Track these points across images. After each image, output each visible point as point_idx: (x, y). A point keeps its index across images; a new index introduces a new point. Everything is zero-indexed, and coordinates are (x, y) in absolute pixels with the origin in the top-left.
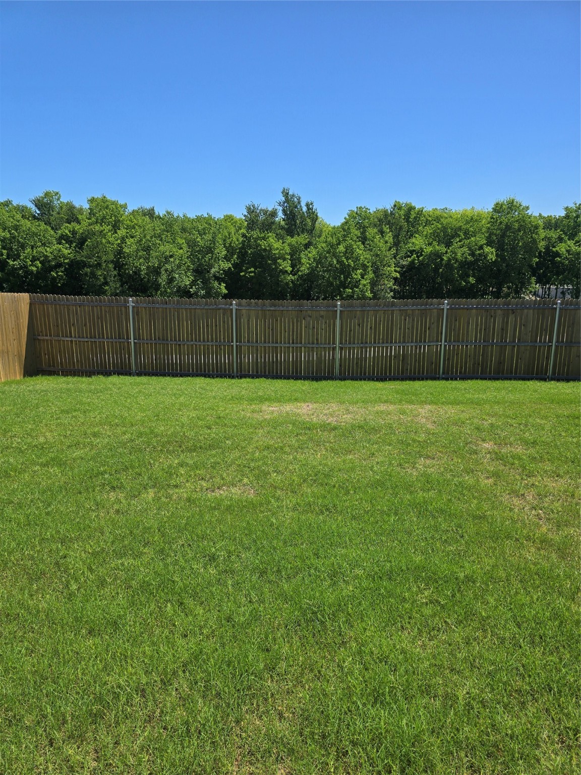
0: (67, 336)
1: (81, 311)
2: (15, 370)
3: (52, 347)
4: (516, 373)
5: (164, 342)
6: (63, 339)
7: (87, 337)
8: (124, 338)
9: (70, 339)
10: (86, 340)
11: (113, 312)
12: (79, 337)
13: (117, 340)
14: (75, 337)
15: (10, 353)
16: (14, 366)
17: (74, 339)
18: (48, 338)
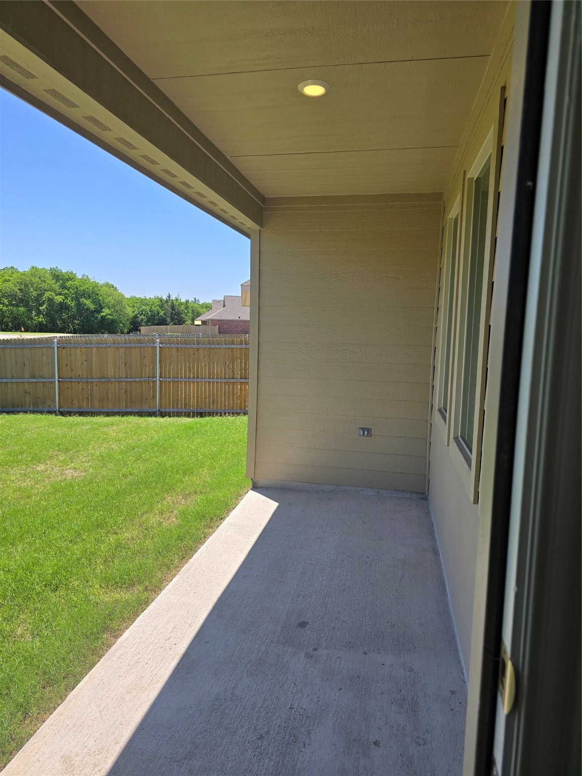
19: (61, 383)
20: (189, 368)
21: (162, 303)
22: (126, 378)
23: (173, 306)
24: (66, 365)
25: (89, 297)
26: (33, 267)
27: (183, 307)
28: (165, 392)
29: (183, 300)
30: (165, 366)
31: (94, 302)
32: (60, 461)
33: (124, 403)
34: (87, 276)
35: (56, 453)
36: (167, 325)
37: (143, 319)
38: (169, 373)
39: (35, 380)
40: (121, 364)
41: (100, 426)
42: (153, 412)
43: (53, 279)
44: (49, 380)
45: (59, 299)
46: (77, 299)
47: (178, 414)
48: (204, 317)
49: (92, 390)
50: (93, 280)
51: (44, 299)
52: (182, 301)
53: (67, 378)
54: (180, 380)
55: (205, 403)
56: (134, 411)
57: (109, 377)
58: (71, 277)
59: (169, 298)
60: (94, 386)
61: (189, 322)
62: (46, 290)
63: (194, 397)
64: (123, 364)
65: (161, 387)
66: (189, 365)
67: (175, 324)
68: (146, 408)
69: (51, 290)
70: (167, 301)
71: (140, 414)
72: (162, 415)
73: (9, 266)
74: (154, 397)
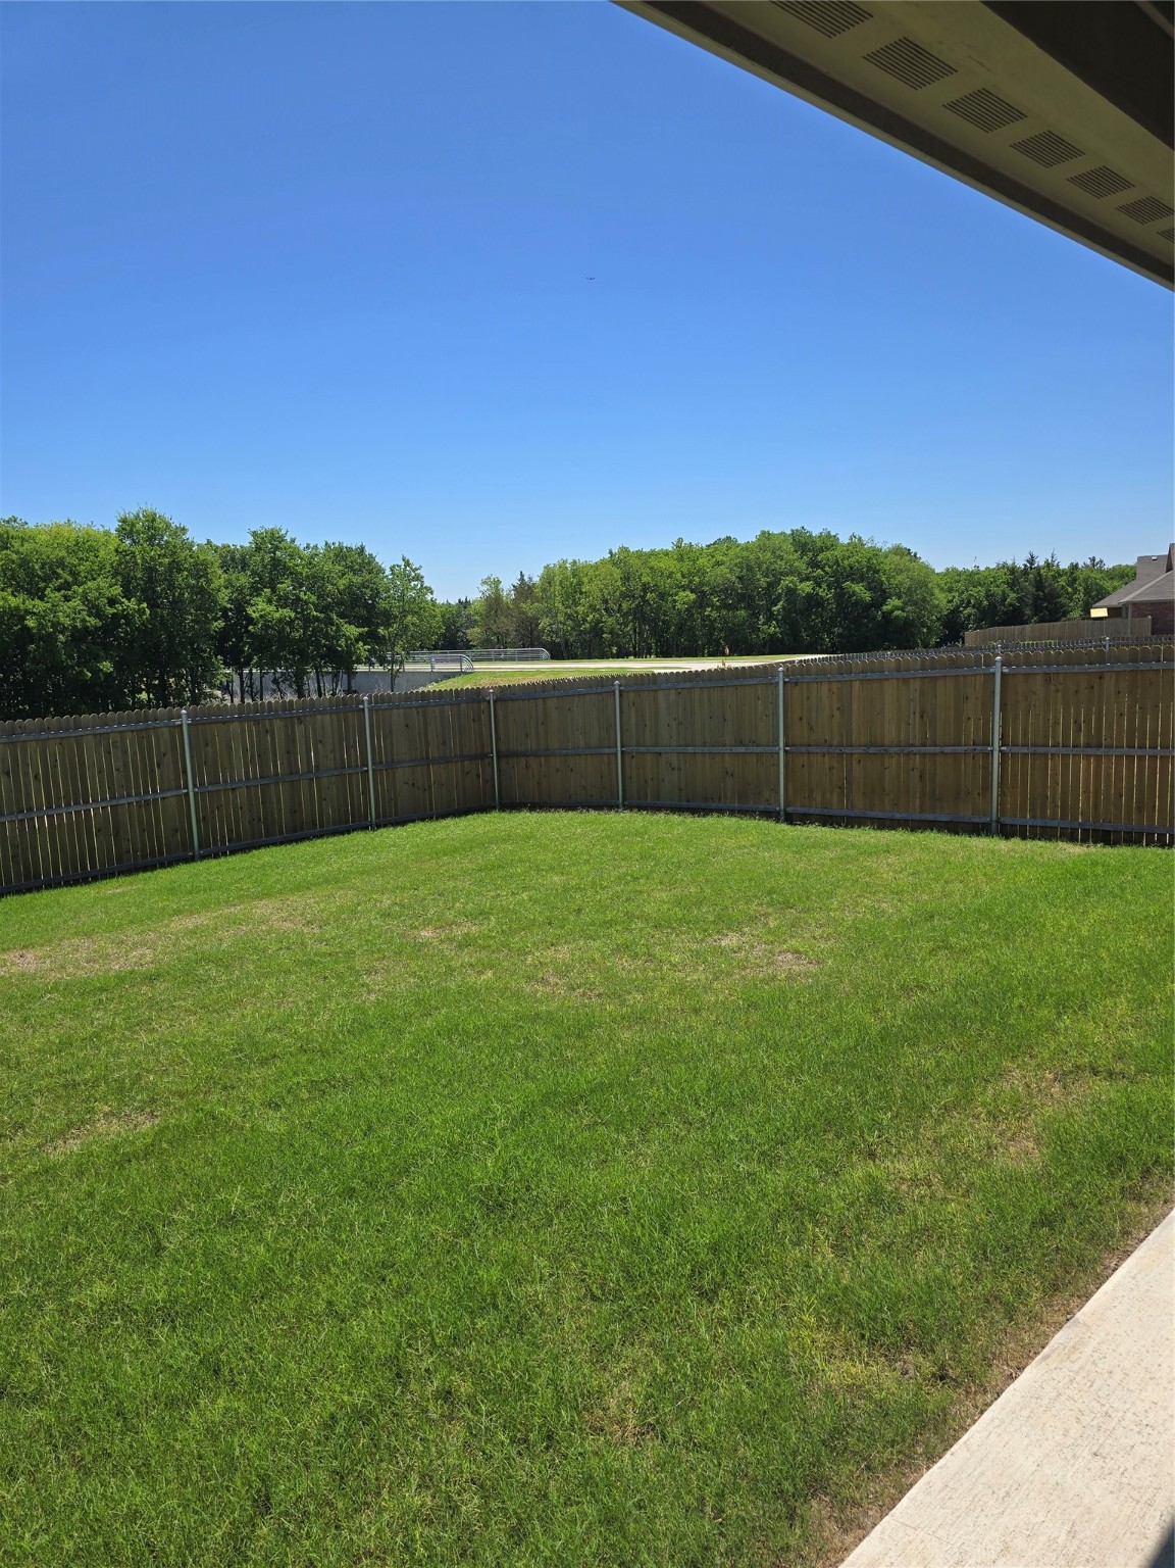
4: (322, 826)
19: (790, 756)
20: (1075, 722)
21: (1014, 576)
22: (924, 745)
23: (1041, 579)
24: (801, 719)
25: (862, 579)
26: (763, 533)
27: (1062, 581)
28: (1014, 777)
29: (1064, 565)
30: (1016, 717)
31: (869, 588)
32: (769, 932)
33: (918, 802)
34: (860, 539)
35: (763, 909)
36: (1026, 623)
37: (970, 615)
38: (1025, 734)
39: (742, 750)
40: (912, 715)
41: (861, 853)
42: (983, 824)
43: (796, 551)
44: (768, 749)
45: (806, 587)
46: (838, 584)
47: (1047, 833)
48: (1114, 600)
49: (850, 770)
50: (870, 545)
51: (780, 591)
52: (1061, 567)
53: (801, 746)
54: (1053, 750)
55: (1118, 808)
56: (939, 819)
57: (887, 742)
58: (829, 542)
59: (1032, 564)
60: (855, 762)
61: (1076, 614)
62: (781, 574)
63: (1086, 791)
64: (918, 716)
65: (1003, 764)
66: (1078, 714)
67: (1042, 620)
68: (966, 814)
69: (792, 573)
70: (1025, 572)
71: (954, 828)
72: (1007, 832)
73: (723, 537)
74: (987, 788)
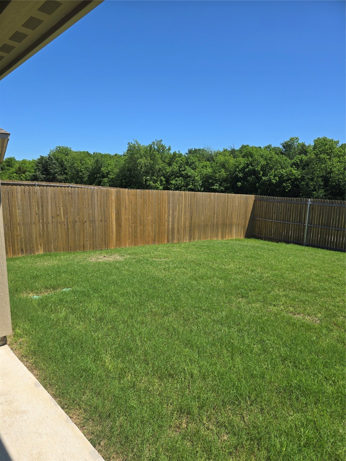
0: (270, 219)
1: (280, 205)
2: (241, 234)
3: (262, 224)
5: (327, 227)
6: (268, 220)
7: (281, 221)
8: (302, 223)
9: (271, 221)
10: (280, 222)
11: (298, 207)
12: (276, 220)
13: (298, 224)
14: (274, 220)
15: (240, 225)
16: (241, 232)
17: (273, 221)
18: (261, 219)
